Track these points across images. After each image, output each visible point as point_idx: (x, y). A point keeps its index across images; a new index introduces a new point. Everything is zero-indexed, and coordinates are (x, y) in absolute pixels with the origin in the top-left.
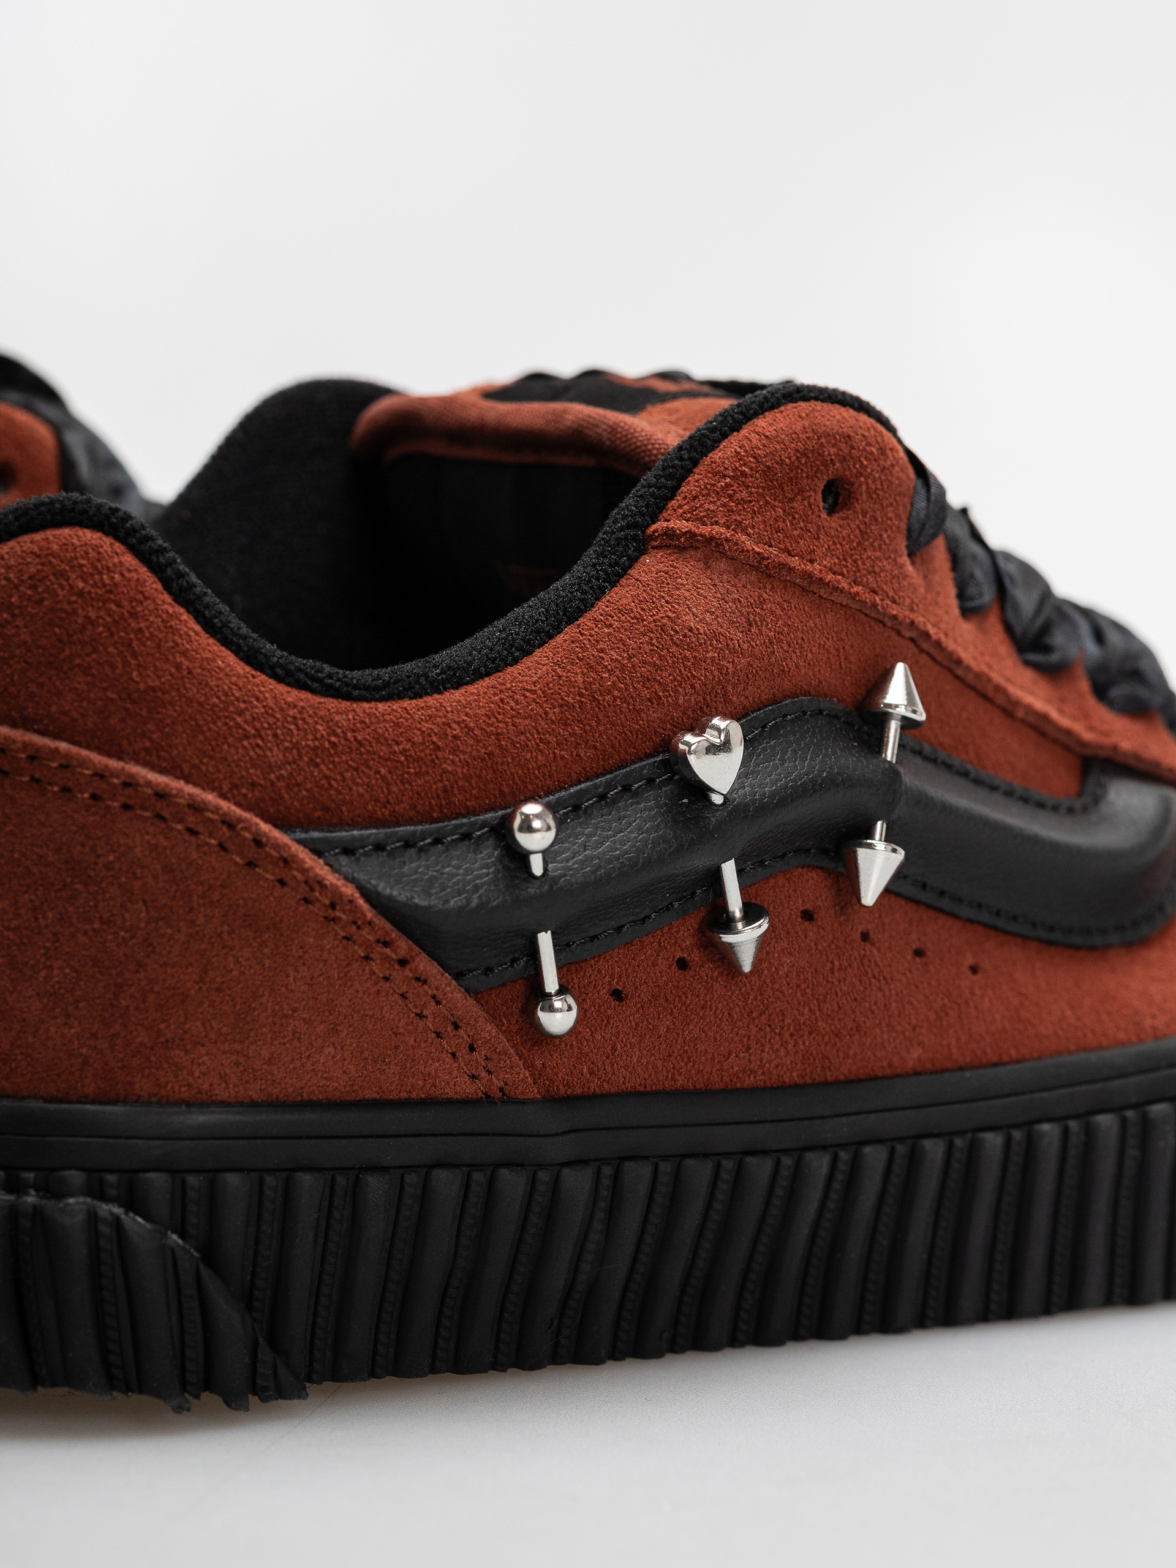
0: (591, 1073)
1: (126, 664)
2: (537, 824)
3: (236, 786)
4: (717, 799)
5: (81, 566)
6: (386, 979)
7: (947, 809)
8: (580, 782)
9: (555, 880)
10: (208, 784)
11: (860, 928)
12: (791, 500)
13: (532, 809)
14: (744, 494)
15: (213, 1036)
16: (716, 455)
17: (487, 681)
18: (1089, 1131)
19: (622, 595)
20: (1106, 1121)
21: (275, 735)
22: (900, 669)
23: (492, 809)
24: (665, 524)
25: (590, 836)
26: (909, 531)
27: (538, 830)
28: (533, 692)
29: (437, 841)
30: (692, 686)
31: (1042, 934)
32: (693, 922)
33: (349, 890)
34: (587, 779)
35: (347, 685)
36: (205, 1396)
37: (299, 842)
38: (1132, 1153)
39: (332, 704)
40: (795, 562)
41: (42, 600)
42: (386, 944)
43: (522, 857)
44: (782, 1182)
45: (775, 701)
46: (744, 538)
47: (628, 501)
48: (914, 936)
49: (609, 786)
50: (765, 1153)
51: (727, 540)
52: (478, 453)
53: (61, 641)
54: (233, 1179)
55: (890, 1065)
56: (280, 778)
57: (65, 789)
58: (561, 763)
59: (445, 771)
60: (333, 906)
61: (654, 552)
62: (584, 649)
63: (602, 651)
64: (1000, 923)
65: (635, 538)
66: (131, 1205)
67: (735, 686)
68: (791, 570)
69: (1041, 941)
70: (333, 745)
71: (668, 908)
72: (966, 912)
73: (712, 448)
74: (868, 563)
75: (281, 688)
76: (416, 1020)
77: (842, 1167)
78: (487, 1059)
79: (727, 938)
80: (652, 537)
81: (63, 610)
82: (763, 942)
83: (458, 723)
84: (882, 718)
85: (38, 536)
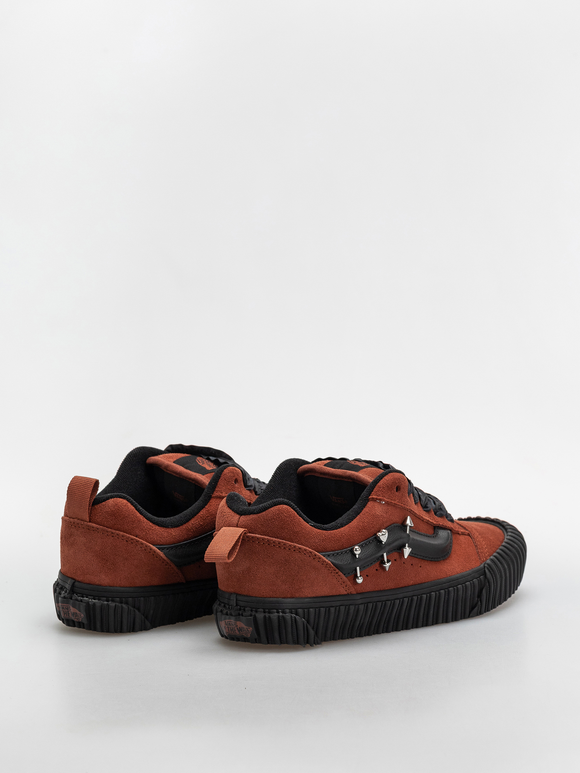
0: (363, 589)
1: (293, 527)
2: (358, 550)
3: (311, 546)
4: (383, 543)
5: (285, 511)
6: (334, 576)
7: (417, 540)
8: (362, 542)
9: (360, 558)
10: (307, 546)
11: (403, 561)
12: (391, 491)
13: (357, 547)
14: (384, 491)
15: (308, 587)
16: (379, 484)
17: (347, 526)
18: (439, 593)
19: (366, 510)
20: (442, 591)
21: (317, 538)
22: (409, 517)
23: (349, 547)
24: (372, 497)
25: (365, 550)
26: (408, 492)
27: (358, 551)
28: (355, 527)
29: (342, 553)
30: (379, 524)
31: (430, 559)
32: (378, 563)
33: (329, 562)
34: (363, 541)
35: (326, 528)
36: (307, 644)
37: (321, 555)
38: (447, 596)
39: (324, 532)
40: (393, 501)
41: (280, 517)
42: (334, 570)
43: (355, 555)
44: (392, 605)
45: (390, 525)
46: (385, 498)
47: (364, 492)
48: (411, 562)
49: (367, 542)
50: (389, 600)
51: (382, 499)
52: (327, 477)
53: (283, 524)
54: (311, 609)
55: (408, 584)
56: (318, 544)
57: (285, 548)
58: (359, 539)
59: (342, 542)
60: (327, 565)
61: (370, 502)
62: (362, 519)
63: (365, 519)
64: (424, 558)
65: (367, 499)
66: (297, 614)
67: (385, 524)
68: (392, 503)
69: (430, 561)
70: (326, 539)
71: (375, 561)
72: (419, 557)
73: (378, 483)
74: (403, 500)
75: (316, 529)
76: (338, 582)
77: (401, 602)
78: (348, 588)
79: (384, 565)
80: (370, 499)
81: (283, 519)
82: (390, 566)
83: (344, 533)
84: (406, 526)
85: (277, 507)
